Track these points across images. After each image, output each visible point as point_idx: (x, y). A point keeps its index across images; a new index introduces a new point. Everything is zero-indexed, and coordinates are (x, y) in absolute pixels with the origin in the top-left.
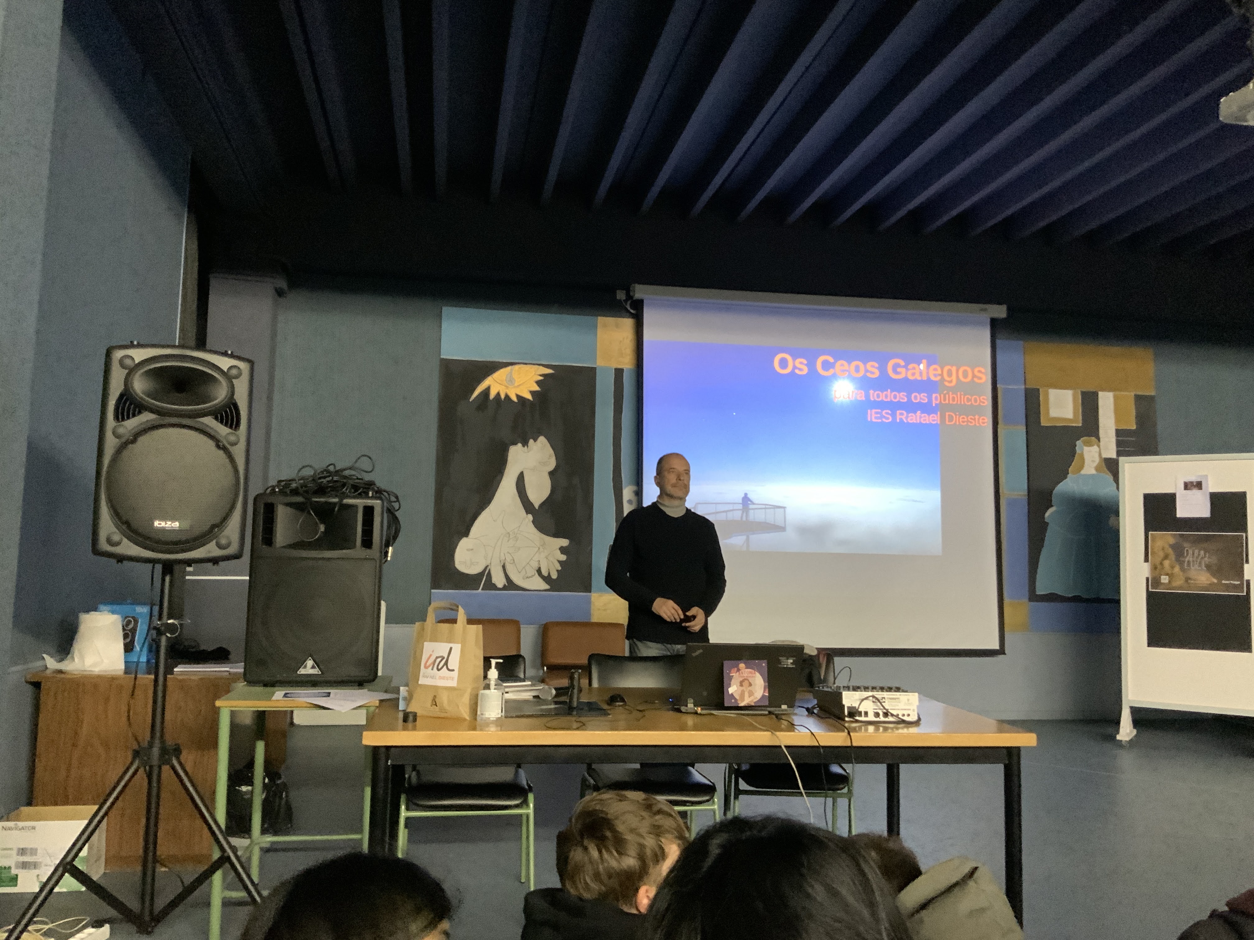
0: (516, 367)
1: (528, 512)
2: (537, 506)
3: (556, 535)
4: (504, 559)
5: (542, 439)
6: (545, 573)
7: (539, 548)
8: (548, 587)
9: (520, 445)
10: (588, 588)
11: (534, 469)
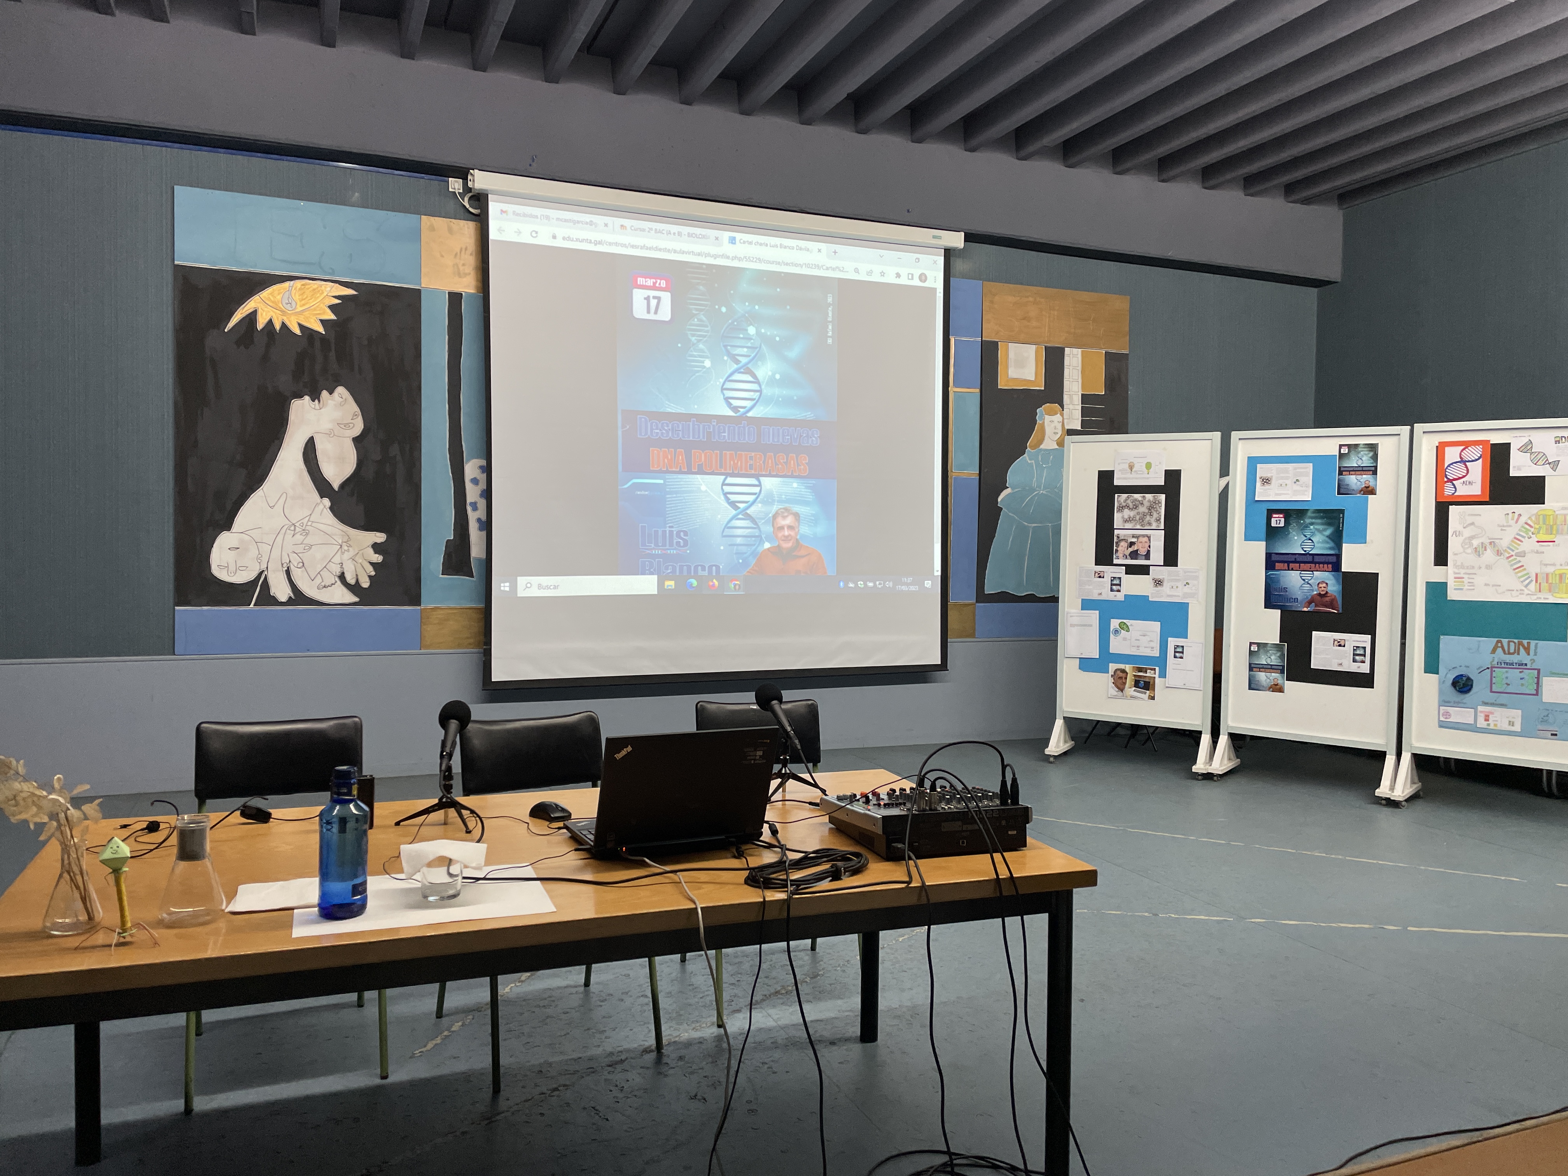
0: (298, 283)
1: (322, 495)
2: (336, 486)
3: (367, 527)
4: (288, 562)
5: (341, 390)
6: (351, 580)
7: (341, 547)
8: (356, 599)
9: (307, 398)
10: (415, 600)
11: (330, 434)
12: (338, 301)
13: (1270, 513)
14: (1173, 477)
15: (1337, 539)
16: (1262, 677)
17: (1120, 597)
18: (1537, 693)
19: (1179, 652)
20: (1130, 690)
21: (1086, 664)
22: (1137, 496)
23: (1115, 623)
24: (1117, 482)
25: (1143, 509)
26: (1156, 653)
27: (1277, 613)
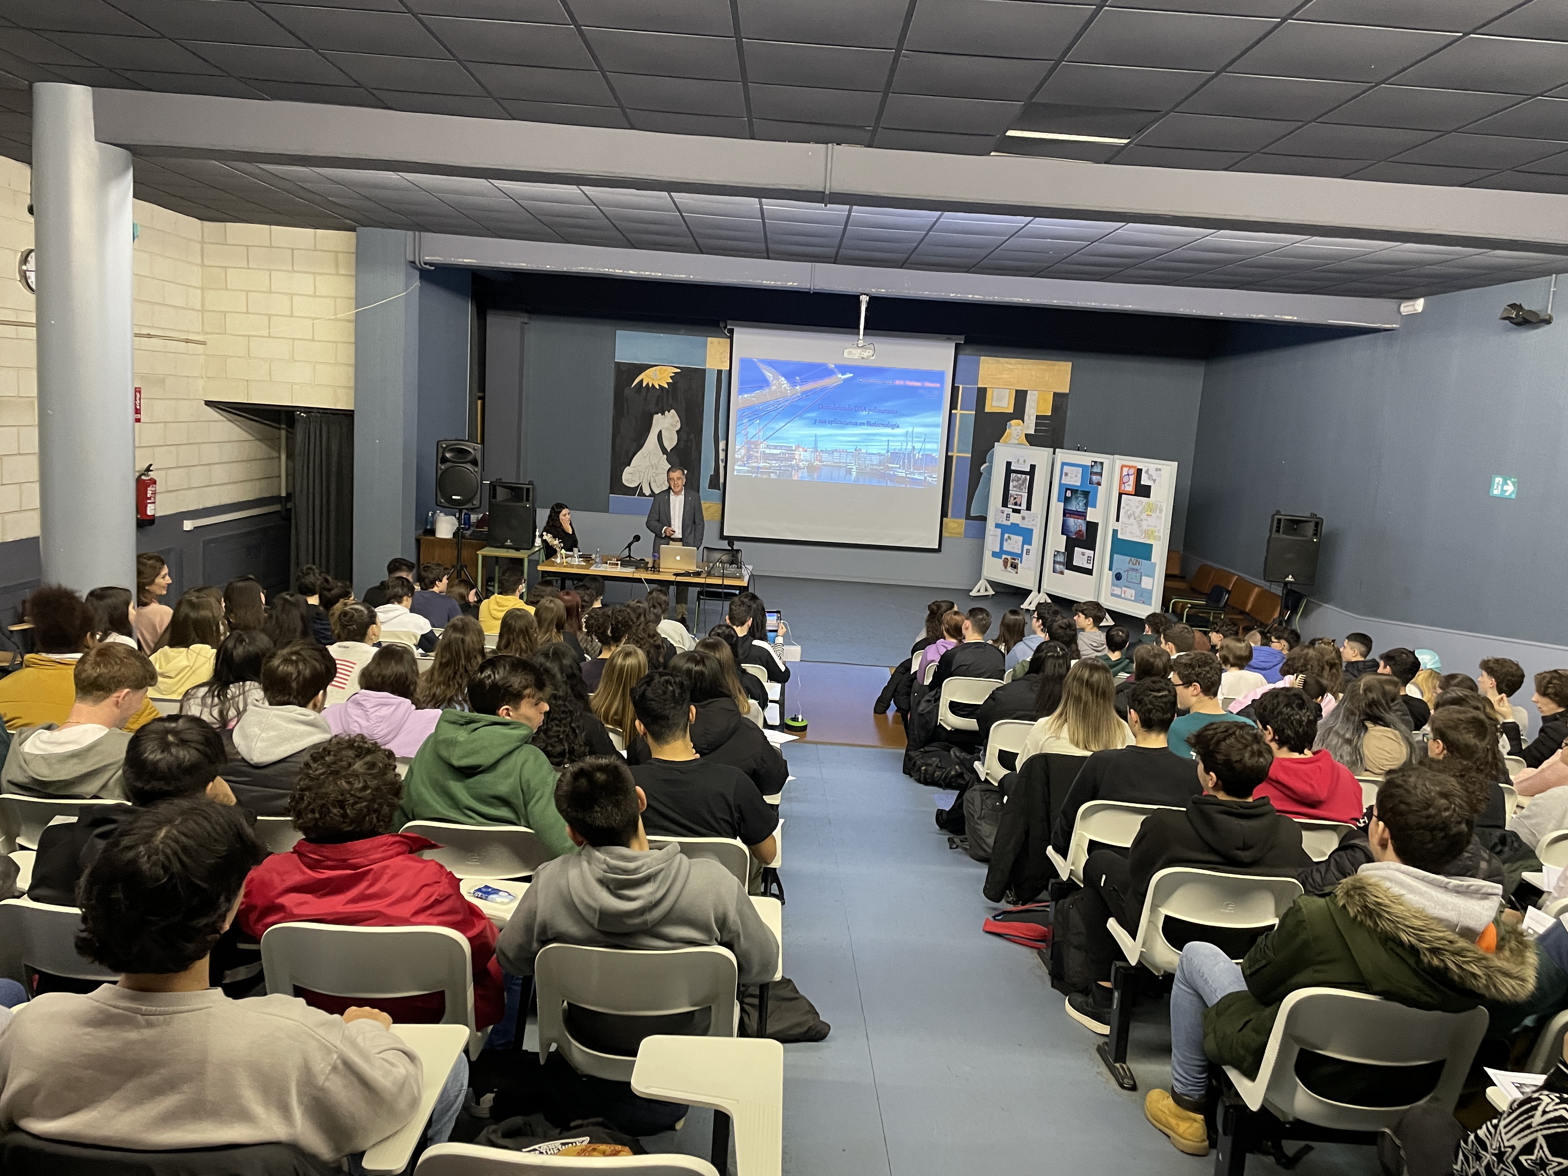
0: (659, 368)
1: (663, 454)
2: (669, 450)
4: (649, 480)
5: (673, 411)
9: (660, 414)
11: (667, 429)
12: (673, 375)
13: (1067, 489)
14: (1033, 467)
15: (1086, 505)
16: (1057, 566)
17: (1009, 523)
18: (1140, 583)
19: (1028, 551)
20: (1009, 568)
21: (995, 555)
22: (1019, 475)
23: (1006, 536)
24: (1012, 468)
25: (1020, 482)
26: (1020, 552)
27: (1065, 537)
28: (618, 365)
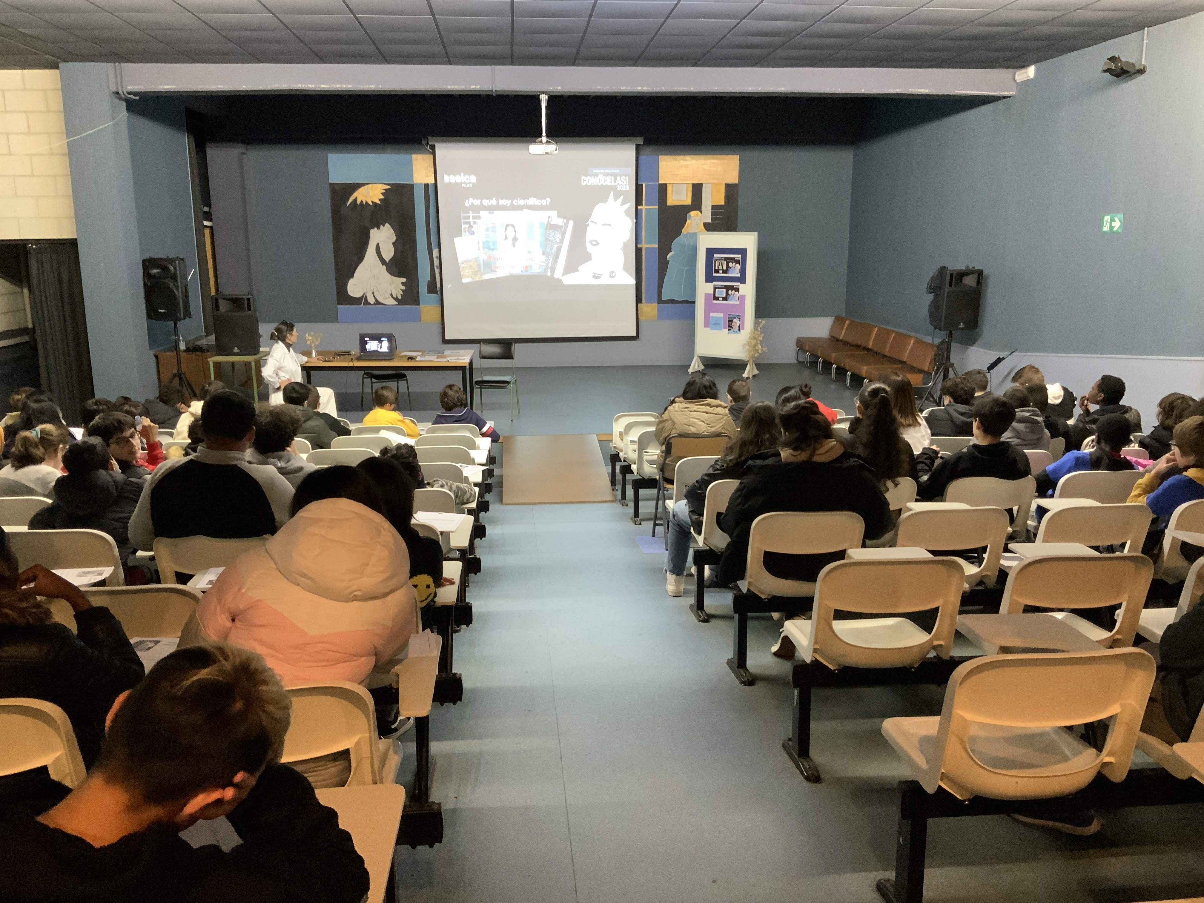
0: (370, 186)
1: (383, 265)
2: (387, 261)
3: (399, 276)
4: (373, 289)
5: (387, 225)
6: (395, 296)
7: (391, 284)
8: (397, 303)
9: (376, 229)
10: (418, 303)
11: (384, 242)
12: (384, 191)
28: (333, 186)
